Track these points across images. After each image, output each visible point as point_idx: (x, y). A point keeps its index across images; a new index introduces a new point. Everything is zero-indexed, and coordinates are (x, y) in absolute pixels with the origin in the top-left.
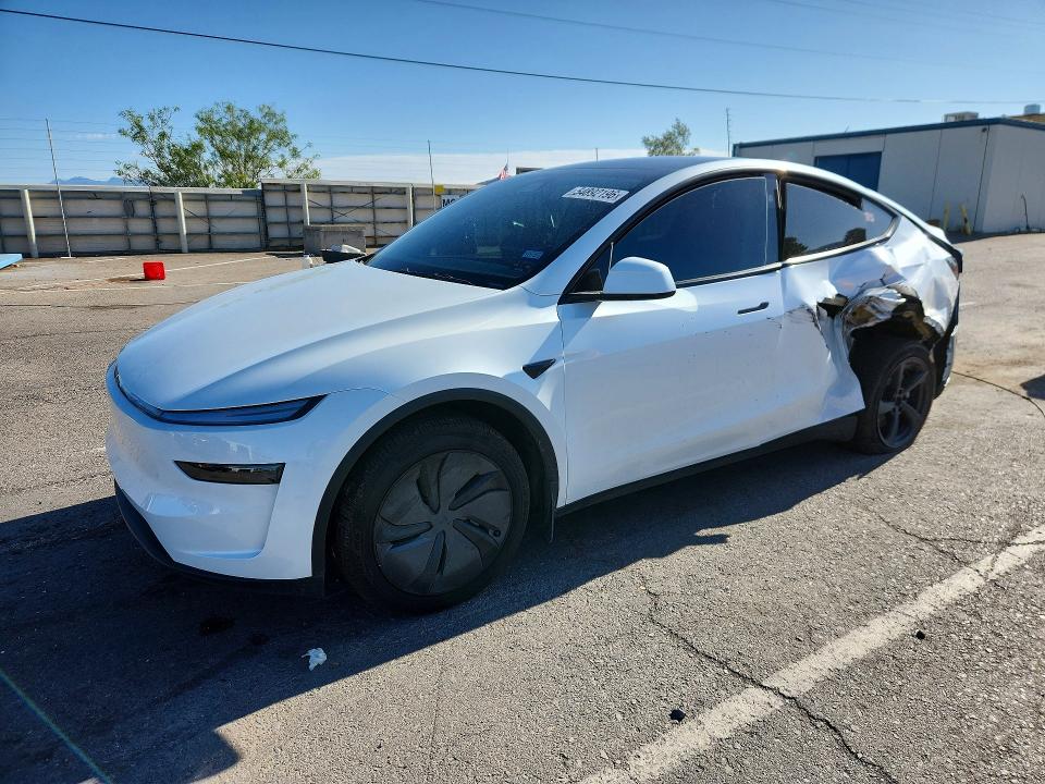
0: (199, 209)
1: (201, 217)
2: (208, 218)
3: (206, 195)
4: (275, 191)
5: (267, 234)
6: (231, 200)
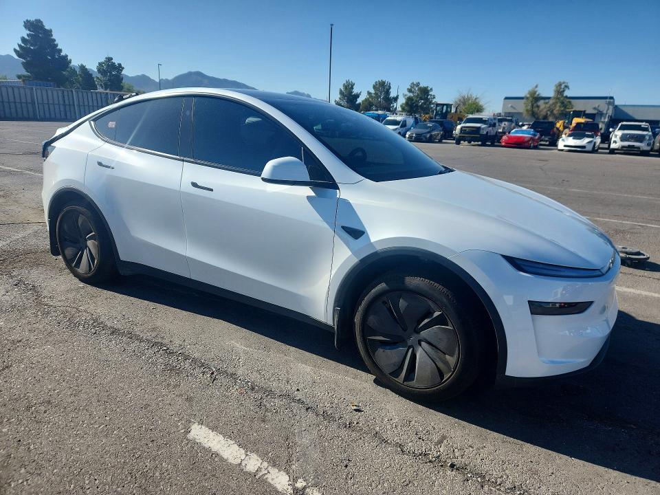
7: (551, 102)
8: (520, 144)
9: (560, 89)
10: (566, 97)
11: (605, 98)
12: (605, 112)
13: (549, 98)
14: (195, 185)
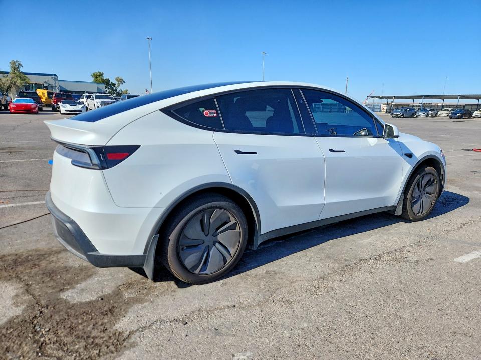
7: (10, 76)
8: (30, 111)
9: (16, 67)
10: (22, 73)
11: (51, 75)
12: (54, 85)
13: (7, 73)
14: (332, 151)
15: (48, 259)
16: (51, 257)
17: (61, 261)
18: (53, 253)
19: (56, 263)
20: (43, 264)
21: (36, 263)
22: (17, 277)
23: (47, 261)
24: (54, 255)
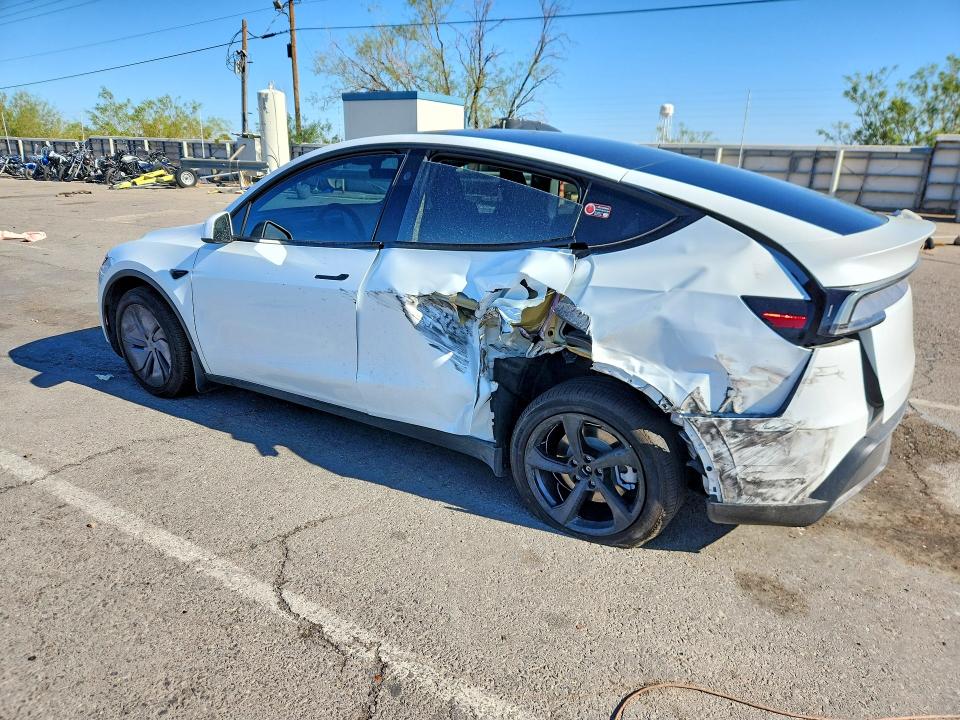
0: (858, 166)
1: (858, 175)
2: (866, 175)
3: (871, 153)
4: (950, 149)
5: (924, 194)
6: (896, 158)
15: (889, 524)
16: (880, 525)
17: (864, 508)
18: (875, 532)
19: (875, 508)
20: (898, 518)
21: (910, 528)
22: (946, 515)
23: (889, 520)
24: (875, 525)
